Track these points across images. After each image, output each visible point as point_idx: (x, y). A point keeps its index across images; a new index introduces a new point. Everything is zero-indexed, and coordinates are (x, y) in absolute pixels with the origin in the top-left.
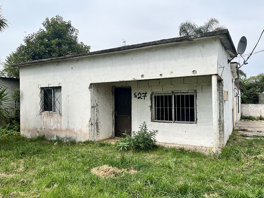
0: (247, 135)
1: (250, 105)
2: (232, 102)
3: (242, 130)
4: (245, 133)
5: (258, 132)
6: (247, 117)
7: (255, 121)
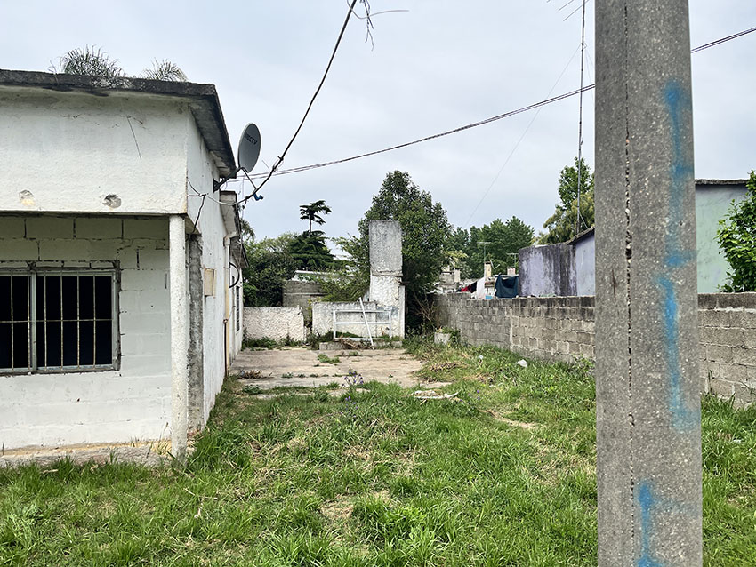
0: (260, 389)
1: (265, 310)
2: (223, 301)
3: (246, 377)
4: (256, 383)
5: (284, 376)
6: (258, 341)
7: (275, 350)
